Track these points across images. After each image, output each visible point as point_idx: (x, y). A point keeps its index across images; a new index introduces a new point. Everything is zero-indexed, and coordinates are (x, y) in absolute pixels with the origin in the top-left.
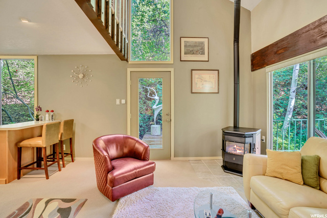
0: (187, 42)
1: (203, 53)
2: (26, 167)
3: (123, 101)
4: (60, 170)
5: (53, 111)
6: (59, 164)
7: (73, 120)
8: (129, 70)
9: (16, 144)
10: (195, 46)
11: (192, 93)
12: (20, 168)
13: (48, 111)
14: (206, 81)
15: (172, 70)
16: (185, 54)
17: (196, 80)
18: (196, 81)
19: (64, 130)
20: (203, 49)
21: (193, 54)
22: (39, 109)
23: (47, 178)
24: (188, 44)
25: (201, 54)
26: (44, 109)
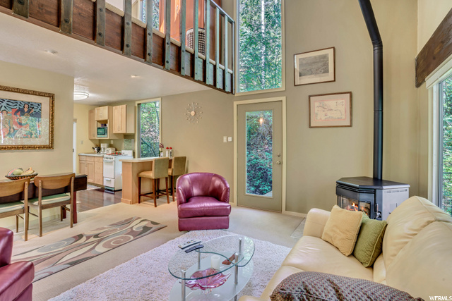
0: (303, 59)
1: (326, 71)
2: (145, 195)
3: (230, 139)
4: (169, 203)
5: (171, 148)
6: (168, 197)
7: (185, 158)
8: (235, 103)
9: (138, 174)
10: (314, 63)
11: (310, 127)
12: (140, 195)
13: (168, 148)
14: (331, 110)
15: (283, 99)
16: (300, 75)
17: (316, 109)
18: (316, 111)
19: (175, 166)
20: (326, 64)
21: (312, 74)
22: (162, 146)
23: (156, 206)
24: (304, 62)
25: (324, 73)
26: (165, 147)
